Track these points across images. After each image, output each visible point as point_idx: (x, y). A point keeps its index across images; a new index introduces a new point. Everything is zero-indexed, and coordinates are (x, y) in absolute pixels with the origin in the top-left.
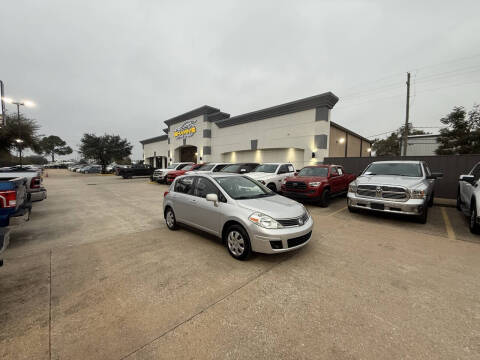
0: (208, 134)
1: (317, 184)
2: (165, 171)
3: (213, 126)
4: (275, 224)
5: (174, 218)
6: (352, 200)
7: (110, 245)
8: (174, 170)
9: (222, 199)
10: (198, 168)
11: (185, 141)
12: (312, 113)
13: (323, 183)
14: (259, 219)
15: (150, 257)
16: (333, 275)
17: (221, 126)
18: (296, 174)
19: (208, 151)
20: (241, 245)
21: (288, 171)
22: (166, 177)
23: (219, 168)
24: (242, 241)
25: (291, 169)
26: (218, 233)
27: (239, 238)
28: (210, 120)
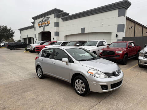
0: (57, 24)
1: (121, 52)
2: (33, 46)
3: (60, 20)
4: (103, 76)
5: (42, 72)
6: (141, 61)
7: (6, 88)
8: (38, 45)
9: (71, 61)
10: (52, 44)
11: (44, 29)
12: (116, 12)
13: (124, 51)
14: (94, 72)
15: (30, 95)
16: (137, 104)
17: (64, 20)
18: (107, 47)
19: (57, 34)
20: (83, 87)
21: (103, 45)
22: (34, 49)
23: (64, 44)
24: (83, 85)
25: (104, 43)
26: (69, 80)
27: (82, 83)
28: (58, 16)
